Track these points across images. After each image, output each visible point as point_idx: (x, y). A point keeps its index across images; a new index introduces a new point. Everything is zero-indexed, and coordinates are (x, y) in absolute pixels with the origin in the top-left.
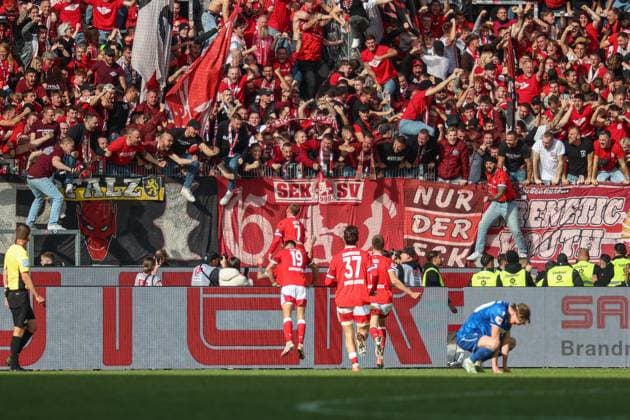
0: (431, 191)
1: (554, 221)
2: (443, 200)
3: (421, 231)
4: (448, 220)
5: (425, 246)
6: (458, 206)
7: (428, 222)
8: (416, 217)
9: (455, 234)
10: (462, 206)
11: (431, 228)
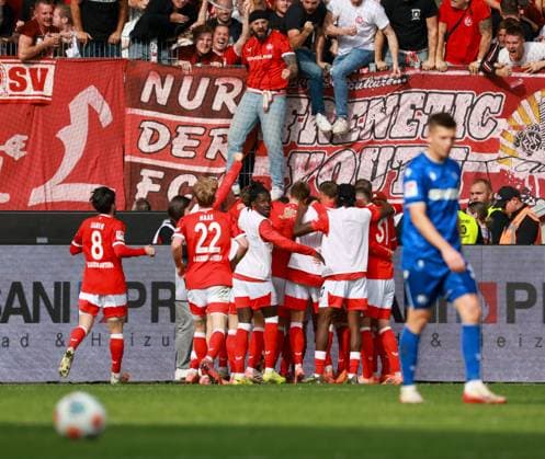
0: (169, 81)
1: (380, 130)
2: (191, 97)
3: (153, 148)
4: (200, 131)
5: (160, 175)
6: (217, 106)
7: (165, 134)
8: (146, 125)
9: (211, 155)
10: (224, 105)
11: (170, 144)
